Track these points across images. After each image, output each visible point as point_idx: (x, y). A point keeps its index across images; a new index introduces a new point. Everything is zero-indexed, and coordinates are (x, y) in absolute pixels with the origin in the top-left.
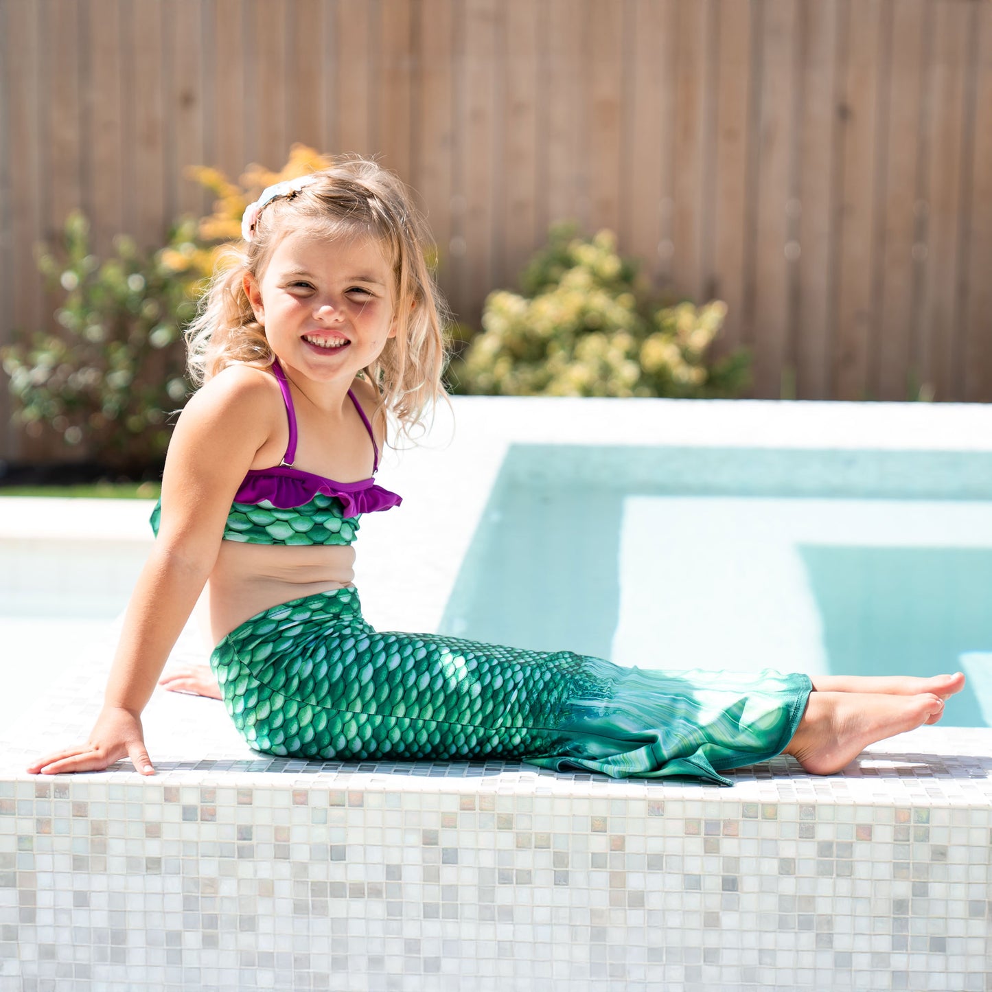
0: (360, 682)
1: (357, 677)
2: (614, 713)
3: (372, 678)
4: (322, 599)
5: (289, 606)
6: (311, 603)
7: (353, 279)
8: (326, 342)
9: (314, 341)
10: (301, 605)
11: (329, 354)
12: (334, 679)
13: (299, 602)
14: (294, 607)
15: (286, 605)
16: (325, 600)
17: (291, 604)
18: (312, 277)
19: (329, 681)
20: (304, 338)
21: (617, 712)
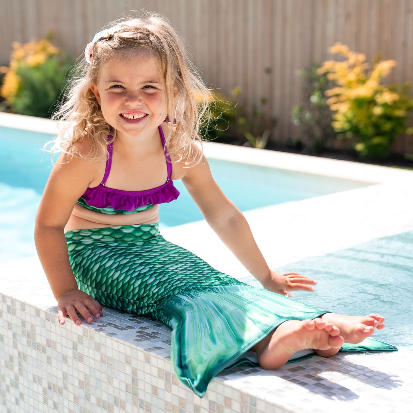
0: (134, 286)
1: (133, 283)
2: (188, 306)
3: (139, 285)
4: (110, 230)
5: (91, 231)
6: (103, 231)
7: (144, 82)
8: (133, 117)
9: (128, 117)
10: (97, 232)
11: (136, 123)
12: (125, 282)
13: (97, 230)
14: (93, 232)
15: (90, 230)
16: (112, 231)
17: (92, 230)
18: (122, 83)
19: (123, 282)
20: (121, 115)
21: (189, 306)
